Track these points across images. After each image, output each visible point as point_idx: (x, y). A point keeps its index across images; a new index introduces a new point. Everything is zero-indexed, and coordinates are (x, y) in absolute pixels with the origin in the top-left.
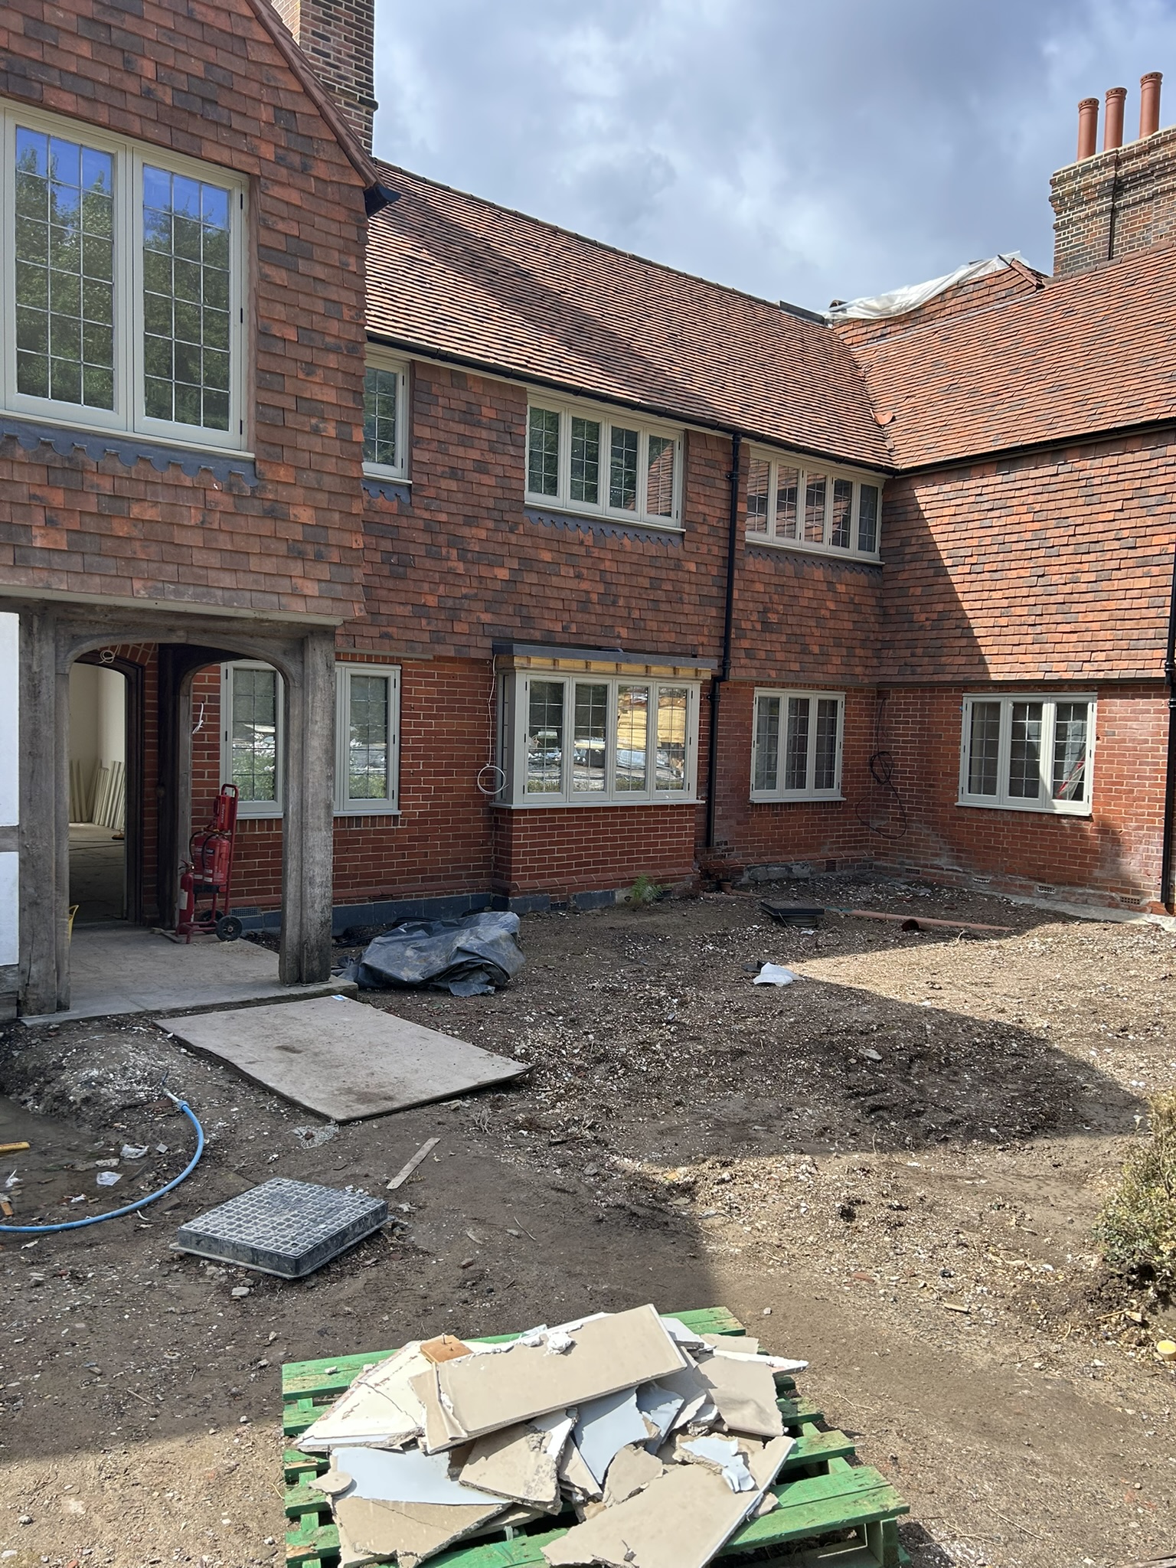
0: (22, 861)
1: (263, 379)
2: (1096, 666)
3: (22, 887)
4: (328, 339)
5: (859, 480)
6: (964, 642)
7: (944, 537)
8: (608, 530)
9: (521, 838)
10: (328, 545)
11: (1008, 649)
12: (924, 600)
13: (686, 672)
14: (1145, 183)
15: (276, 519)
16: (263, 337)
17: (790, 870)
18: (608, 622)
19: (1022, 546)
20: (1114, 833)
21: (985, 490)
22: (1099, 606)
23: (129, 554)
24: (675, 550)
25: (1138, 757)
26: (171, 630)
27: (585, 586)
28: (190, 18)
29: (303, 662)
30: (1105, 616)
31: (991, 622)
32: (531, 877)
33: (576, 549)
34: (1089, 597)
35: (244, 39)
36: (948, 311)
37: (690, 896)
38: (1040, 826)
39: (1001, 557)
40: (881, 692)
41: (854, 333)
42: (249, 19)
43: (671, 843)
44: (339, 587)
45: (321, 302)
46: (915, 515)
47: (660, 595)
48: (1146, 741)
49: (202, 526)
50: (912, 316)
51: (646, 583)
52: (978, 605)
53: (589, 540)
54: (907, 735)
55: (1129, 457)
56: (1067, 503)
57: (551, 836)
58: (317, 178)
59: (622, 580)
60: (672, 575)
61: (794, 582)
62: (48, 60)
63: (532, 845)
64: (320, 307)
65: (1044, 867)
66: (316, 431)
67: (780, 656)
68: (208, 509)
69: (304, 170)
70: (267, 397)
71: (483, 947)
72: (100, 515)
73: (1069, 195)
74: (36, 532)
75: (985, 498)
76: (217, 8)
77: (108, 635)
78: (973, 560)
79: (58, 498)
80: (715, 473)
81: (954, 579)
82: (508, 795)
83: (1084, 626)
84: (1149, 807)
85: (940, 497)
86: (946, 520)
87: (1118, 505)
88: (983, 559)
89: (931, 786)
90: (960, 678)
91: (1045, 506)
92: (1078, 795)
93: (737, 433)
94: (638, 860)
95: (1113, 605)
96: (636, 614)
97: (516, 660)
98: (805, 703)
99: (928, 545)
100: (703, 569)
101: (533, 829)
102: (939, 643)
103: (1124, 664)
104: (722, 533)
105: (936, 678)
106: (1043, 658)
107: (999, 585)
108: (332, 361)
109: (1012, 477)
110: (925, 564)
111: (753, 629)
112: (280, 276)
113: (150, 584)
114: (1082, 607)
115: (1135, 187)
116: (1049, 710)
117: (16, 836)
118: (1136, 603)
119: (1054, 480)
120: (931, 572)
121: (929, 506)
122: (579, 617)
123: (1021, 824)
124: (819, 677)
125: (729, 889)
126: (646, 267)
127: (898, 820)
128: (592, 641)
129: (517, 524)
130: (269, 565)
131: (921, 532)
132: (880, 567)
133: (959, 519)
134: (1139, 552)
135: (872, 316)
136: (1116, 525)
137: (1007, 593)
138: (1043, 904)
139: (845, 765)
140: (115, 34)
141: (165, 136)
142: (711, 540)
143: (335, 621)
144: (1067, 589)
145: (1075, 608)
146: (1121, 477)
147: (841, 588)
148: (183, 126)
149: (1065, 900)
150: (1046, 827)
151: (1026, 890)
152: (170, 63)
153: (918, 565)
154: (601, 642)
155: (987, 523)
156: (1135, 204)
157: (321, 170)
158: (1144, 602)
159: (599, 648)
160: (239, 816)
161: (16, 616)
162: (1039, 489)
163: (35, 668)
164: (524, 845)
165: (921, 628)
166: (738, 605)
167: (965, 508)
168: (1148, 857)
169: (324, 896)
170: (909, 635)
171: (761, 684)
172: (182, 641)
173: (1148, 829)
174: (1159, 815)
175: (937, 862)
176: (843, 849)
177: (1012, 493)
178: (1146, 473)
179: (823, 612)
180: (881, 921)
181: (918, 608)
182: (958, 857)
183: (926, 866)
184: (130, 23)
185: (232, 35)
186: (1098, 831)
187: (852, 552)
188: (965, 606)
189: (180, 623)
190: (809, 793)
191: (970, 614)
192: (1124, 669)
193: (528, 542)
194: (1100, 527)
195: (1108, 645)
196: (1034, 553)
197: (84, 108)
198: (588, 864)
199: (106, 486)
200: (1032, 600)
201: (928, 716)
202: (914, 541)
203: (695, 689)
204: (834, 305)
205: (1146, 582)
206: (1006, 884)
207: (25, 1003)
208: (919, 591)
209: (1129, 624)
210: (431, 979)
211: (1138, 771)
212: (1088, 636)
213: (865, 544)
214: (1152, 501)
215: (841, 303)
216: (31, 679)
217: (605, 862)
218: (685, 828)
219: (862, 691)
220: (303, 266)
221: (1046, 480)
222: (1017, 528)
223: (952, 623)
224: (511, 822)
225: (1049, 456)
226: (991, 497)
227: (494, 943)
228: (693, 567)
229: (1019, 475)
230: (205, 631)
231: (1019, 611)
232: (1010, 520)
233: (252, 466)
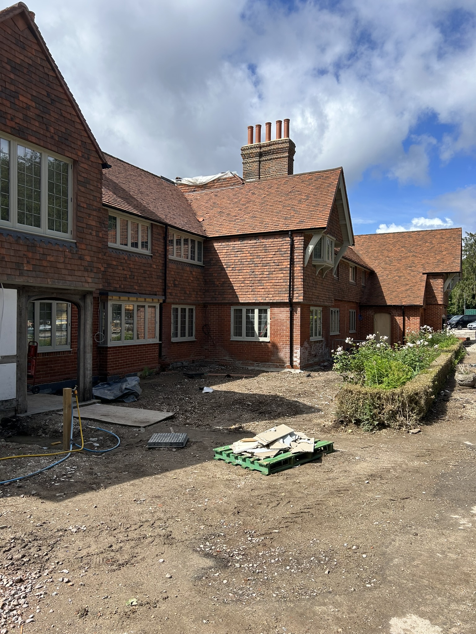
0: (17, 366)
1: (78, 219)
2: (270, 298)
3: (17, 374)
4: (94, 207)
5: (197, 239)
6: (231, 291)
7: (224, 259)
8: (131, 254)
9: (110, 357)
10: (93, 267)
11: (244, 293)
12: (218, 278)
13: (156, 300)
14: (268, 155)
15: (81, 260)
16: (78, 207)
17: (183, 363)
18: (132, 284)
19: (247, 263)
20: (276, 346)
21: (235, 246)
22: (269, 281)
23: (47, 271)
24: (150, 261)
25: (282, 324)
26: (53, 293)
27: (125, 272)
28: (61, 115)
29: (84, 302)
30: (271, 284)
31: (239, 285)
32: (113, 370)
33: (122, 261)
34: (267, 279)
35: (74, 122)
36: (215, 186)
37: (158, 373)
38: (255, 345)
39: (241, 266)
40: (205, 306)
41: (184, 188)
42: (75, 115)
43: (152, 356)
44: (96, 279)
45: (92, 196)
46: (214, 251)
47: (146, 275)
48: (284, 320)
49: (64, 262)
50: (204, 186)
51: (142, 271)
52: (235, 280)
53: (126, 258)
54: (214, 319)
55: (276, 240)
56: (259, 251)
57: (119, 355)
58: (91, 161)
59: (136, 270)
60: (149, 269)
61: (181, 271)
62: (29, 127)
63: (113, 359)
64: (92, 198)
65: (257, 357)
66: (91, 234)
67: (179, 295)
68: (65, 257)
69: (88, 159)
70: (79, 224)
71: (132, 387)
72: (40, 260)
73: (247, 154)
74: (25, 265)
75: (236, 248)
76: (67, 112)
77: (37, 295)
78: (233, 266)
79: (30, 255)
80: (160, 237)
81: (227, 272)
82: (106, 342)
83: (266, 287)
84: (286, 338)
85: (222, 246)
86: (224, 254)
87: (274, 253)
88: (236, 266)
89: (223, 335)
90: (230, 302)
91: (253, 252)
92: (265, 336)
93: (167, 225)
94: (143, 362)
95: (273, 281)
96: (140, 282)
97: (109, 297)
98: (185, 309)
99: (218, 261)
100: (158, 267)
101: (113, 353)
102: (223, 291)
103: (277, 298)
104: (163, 256)
105: (223, 301)
106: (255, 296)
107: (241, 274)
108: (95, 213)
109: (243, 242)
110: (218, 267)
111: (172, 286)
112: (82, 189)
113: (52, 280)
114: (265, 282)
115: (266, 156)
116: (256, 311)
117: (16, 358)
118: (280, 281)
119: (255, 244)
120: (220, 269)
121: (218, 249)
122: (124, 283)
123: (250, 345)
124: (189, 301)
125: (167, 371)
126: (122, 163)
127: (212, 346)
128: (128, 290)
129: (106, 253)
130: (79, 274)
131: (216, 257)
132: (203, 267)
133: (228, 253)
134: (280, 267)
135: (191, 184)
136: (274, 259)
137: (244, 277)
138: (257, 368)
139: (196, 329)
140: (45, 120)
141: (56, 149)
142: (160, 258)
143: (94, 290)
144: (261, 276)
145: (263, 282)
146: (274, 245)
147: (194, 273)
148: (60, 147)
149: (264, 367)
150: (257, 345)
151: (252, 365)
152: (57, 128)
153: (216, 267)
154: (130, 291)
155: (236, 255)
156: (266, 160)
157: (92, 159)
158: (282, 281)
159: (129, 293)
160: (38, 352)
161: (16, 290)
162: (251, 247)
163: (21, 306)
164: (111, 359)
165: (218, 286)
166: (168, 279)
167: (229, 251)
168: (286, 353)
169: (90, 374)
170: (214, 288)
171: (174, 304)
172: (55, 296)
173: (286, 344)
174: (288, 340)
175: (225, 358)
176: (196, 356)
177: (243, 247)
178: (281, 245)
179: (190, 281)
180: (217, 376)
181: (216, 280)
182: (232, 356)
183: (221, 360)
184: (48, 116)
185: (71, 120)
186: (272, 346)
187: (196, 262)
188: (231, 280)
189: (56, 291)
190: (186, 339)
191: (232, 282)
192: (277, 299)
193: (109, 258)
194: (269, 259)
195: (273, 293)
196: (251, 265)
197: (37, 141)
198: (129, 364)
199: (41, 251)
200: (251, 279)
201: (220, 313)
202: (214, 259)
203: (158, 306)
204: (177, 178)
205: (282, 275)
206: (246, 363)
207: (17, 410)
208: (216, 275)
209: (278, 287)
210: (117, 398)
211: (282, 328)
212: (267, 290)
213: (199, 260)
214: (283, 253)
215: (180, 178)
216: (20, 309)
217: (134, 363)
218: (156, 351)
219: (199, 305)
220: (88, 186)
221: (253, 244)
222: (245, 258)
223: (227, 285)
224: (107, 351)
225: (254, 238)
226: (237, 248)
227: (135, 386)
228: (155, 267)
229: (245, 242)
230: (61, 293)
231: (247, 282)
232: (243, 255)
233: (75, 245)
